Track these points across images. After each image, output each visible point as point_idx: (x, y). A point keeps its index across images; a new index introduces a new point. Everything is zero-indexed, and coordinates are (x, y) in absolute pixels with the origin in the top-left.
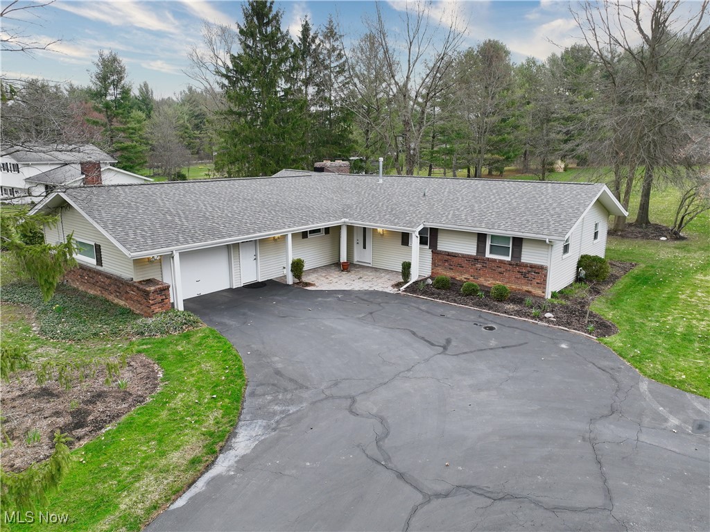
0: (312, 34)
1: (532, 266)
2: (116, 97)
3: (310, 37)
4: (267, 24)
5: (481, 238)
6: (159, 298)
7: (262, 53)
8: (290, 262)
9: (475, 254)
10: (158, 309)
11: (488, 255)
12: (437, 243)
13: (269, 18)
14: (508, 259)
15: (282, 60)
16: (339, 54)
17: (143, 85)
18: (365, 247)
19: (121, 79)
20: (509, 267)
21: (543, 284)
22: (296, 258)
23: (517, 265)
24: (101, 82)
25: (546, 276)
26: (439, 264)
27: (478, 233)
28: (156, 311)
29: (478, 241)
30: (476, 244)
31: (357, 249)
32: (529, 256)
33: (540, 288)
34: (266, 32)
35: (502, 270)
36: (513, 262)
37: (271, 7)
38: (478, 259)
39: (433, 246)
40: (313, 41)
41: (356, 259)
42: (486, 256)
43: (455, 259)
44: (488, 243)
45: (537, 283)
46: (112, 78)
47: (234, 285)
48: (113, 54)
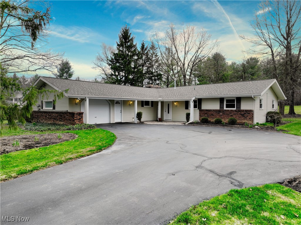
0: (145, 47)
1: (246, 111)
2: (66, 77)
3: (144, 48)
4: (128, 42)
5: (221, 100)
6: (79, 117)
7: (126, 52)
8: (136, 113)
9: (219, 109)
10: (78, 122)
11: (225, 108)
12: (201, 106)
13: (129, 40)
14: (235, 109)
15: (133, 55)
16: (156, 55)
17: (77, 78)
18: (168, 113)
19: (69, 70)
20: (235, 113)
21: (252, 118)
22: (138, 112)
23: (239, 111)
24: (61, 71)
25: (253, 114)
26: (203, 115)
27: (220, 98)
28: (77, 123)
29: (220, 103)
30: (219, 104)
31: (165, 114)
32: (245, 106)
33: (250, 120)
34: (128, 45)
35: (232, 114)
36: (237, 110)
37: (130, 35)
38: (221, 111)
39: (200, 108)
40: (146, 49)
41: (165, 118)
42: (224, 109)
43: (210, 112)
44: (225, 103)
45: (249, 118)
46: (66, 70)
47: (111, 122)
48: (67, 61)
